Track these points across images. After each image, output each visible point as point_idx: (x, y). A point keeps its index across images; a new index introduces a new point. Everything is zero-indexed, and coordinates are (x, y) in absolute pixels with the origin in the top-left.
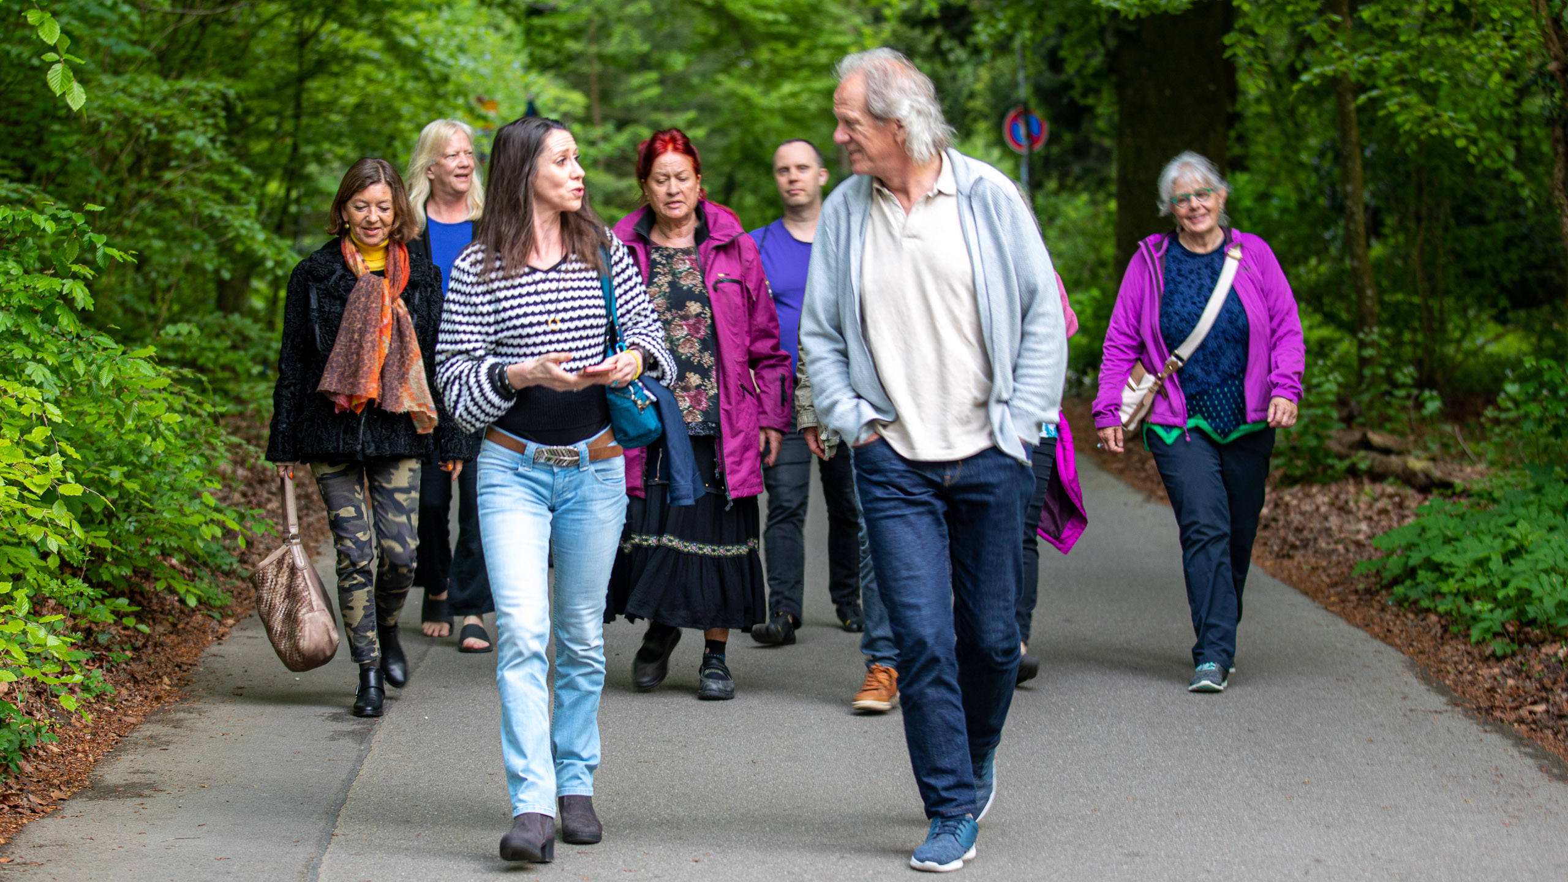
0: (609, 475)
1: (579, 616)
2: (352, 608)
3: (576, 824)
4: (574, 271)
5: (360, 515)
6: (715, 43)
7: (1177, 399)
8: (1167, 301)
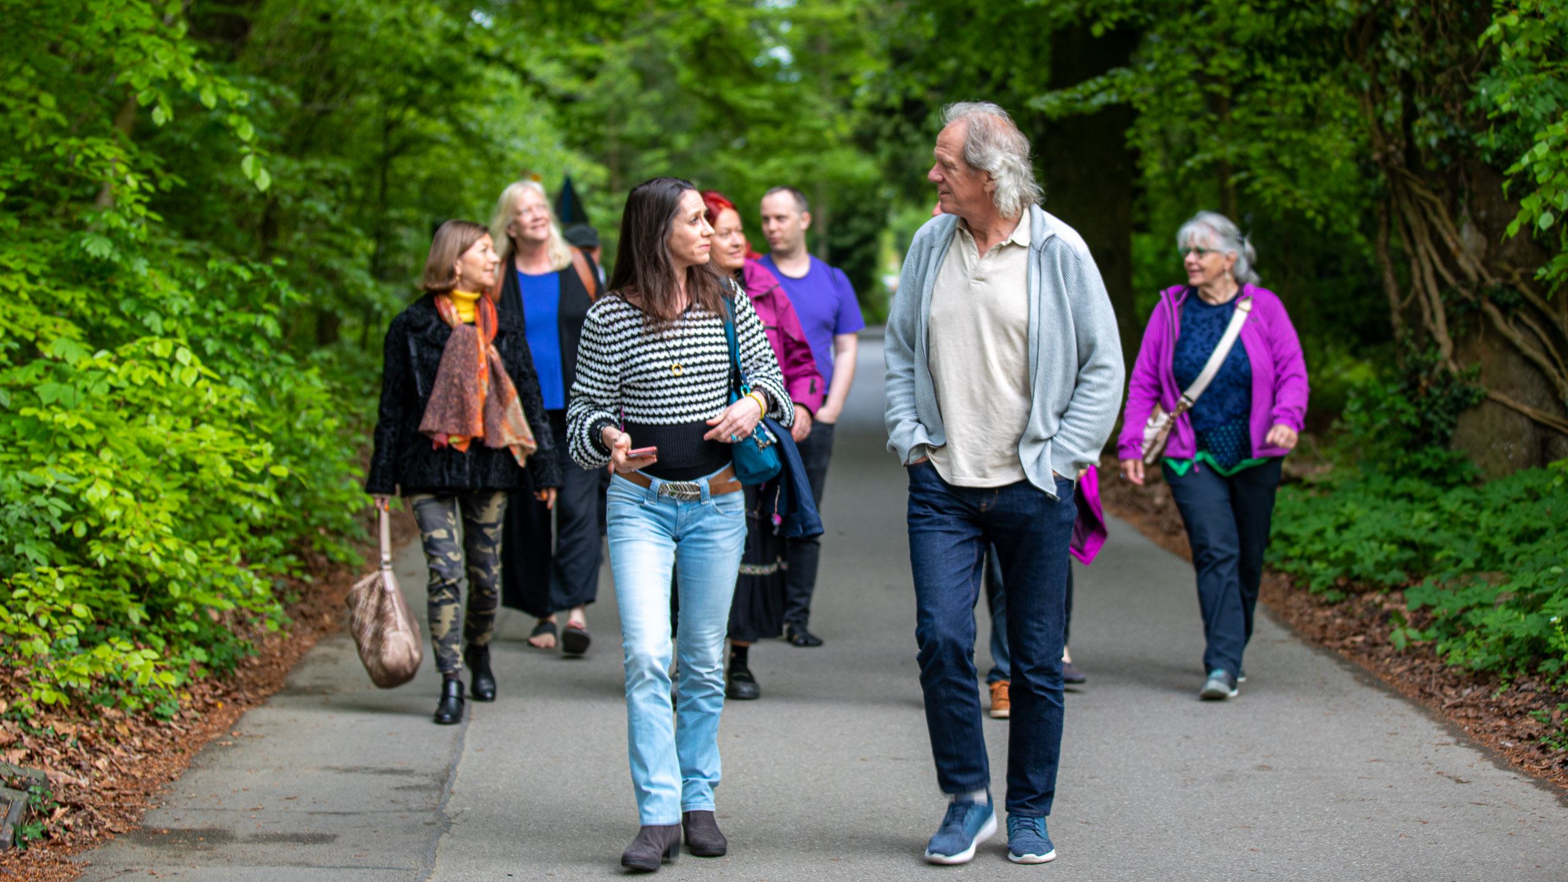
0: (729, 508)
1: (702, 641)
2: (439, 622)
3: (701, 836)
4: (698, 319)
5: (451, 537)
6: (714, 126)
7: (1187, 435)
8: (1179, 347)
